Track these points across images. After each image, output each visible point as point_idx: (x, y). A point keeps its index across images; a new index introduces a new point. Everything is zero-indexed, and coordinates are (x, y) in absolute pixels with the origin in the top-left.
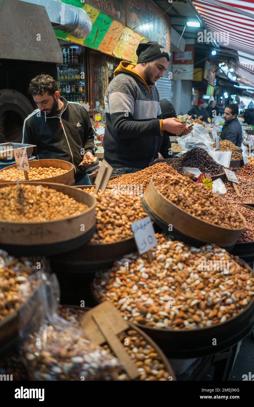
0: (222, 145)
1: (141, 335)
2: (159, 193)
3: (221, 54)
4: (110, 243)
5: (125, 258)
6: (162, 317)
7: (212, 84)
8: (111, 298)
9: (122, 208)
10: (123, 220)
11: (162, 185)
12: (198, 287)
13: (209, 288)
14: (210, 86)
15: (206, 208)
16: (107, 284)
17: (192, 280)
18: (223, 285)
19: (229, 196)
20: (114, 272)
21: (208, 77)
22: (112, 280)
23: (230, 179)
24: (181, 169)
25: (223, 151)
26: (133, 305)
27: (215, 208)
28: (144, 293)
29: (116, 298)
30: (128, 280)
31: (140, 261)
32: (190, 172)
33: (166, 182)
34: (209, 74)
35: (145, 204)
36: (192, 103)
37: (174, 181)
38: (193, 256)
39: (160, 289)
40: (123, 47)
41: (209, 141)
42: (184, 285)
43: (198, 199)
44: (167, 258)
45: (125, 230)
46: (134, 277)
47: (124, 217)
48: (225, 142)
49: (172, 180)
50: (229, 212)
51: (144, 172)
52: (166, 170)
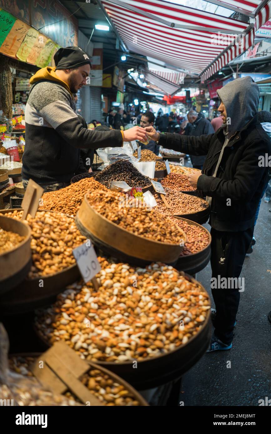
0: (143, 155)
1: (105, 374)
2: (97, 213)
3: (131, 60)
4: (51, 275)
5: (68, 289)
6: (123, 349)
7: (121, 90)
8: (61, 337)
9: (58, 233)
10: (61, 247)
11: (97, 204)
12: (153, 310)
13: (163, 309)
14: (120, 92)
15: (147, 225)
16: (54, 321)
17: (145, 304)
18: (177, 304)
19: (159, 209)
20: (59, 307)
21: (117, 83)
22: (57, 316)
23: (158, 190)
24: (107, 183)
25: (146, 162)
26: (89, 341)
27: (156, 224)
28: (97, 326)
29: (67, 337)
30: (77, 314)
31: (86, 290)
32: (118, 187)
33: (101, 200)
34: (119, 80)
35: (81, 226)
36: (102, 110)
37: (109, 199)
38: (141, 277)
39: (113, 319)
40: (28, 49)
41: (130, 151)
42: (138, 310)
43: (137, 216)
44: (114, 283)
45: (65, 258)
46: (82, 309)
47: (61, 243)
48: (146, 152)
49: (107, 198)
50: (169, 227)
51: (70, 190)
52: (95, 185)
